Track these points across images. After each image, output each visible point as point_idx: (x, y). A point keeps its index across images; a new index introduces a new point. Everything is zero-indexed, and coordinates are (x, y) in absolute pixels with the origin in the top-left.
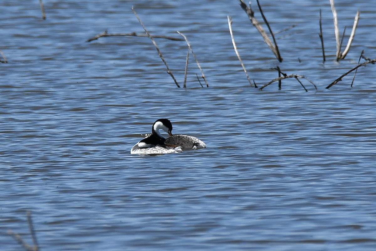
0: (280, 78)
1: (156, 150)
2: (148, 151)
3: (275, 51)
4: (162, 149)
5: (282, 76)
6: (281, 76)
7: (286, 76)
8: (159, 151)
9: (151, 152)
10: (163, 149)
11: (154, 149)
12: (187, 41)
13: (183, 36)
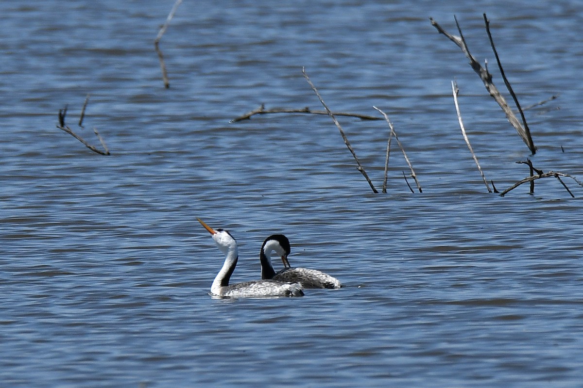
0: (533, 176)
1: (262, 287)
2: (251, 289)
3: (525, 136)
4: (272, 286)
5: (536, 174)
6: (534, 174)
7: (542, 175)
8: (267, 288)
9: (255, 291)
10: (275, 286)
11: (259, 286)
12: (388, 121)
13: (383, 113)
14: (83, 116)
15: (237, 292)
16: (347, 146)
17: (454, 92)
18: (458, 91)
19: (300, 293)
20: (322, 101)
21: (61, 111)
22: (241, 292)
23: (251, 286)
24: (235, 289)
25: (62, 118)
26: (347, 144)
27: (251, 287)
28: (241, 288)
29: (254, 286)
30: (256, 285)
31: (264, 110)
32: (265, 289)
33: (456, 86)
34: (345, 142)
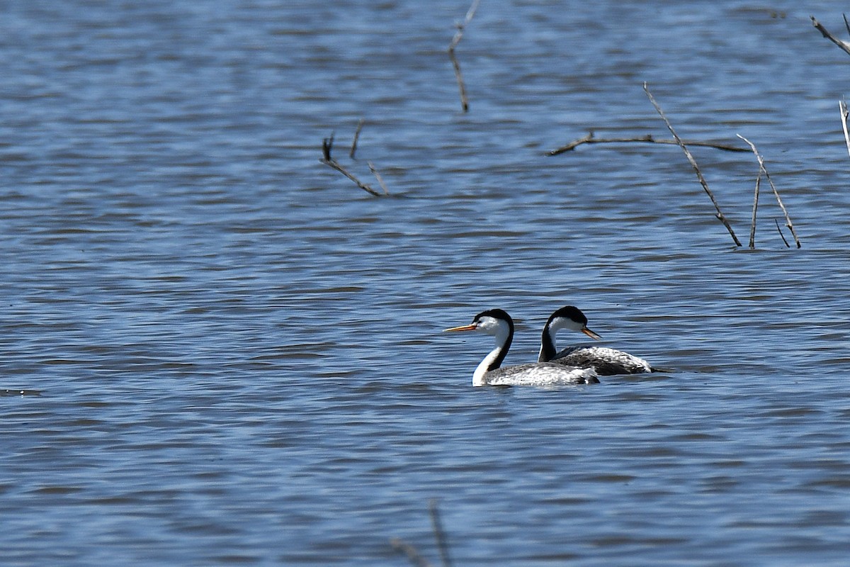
12: (756, 153)
13: (750, 143)
14: (355, 148)
15: (509, 379)
16: (702, 186)
17: (843, 115)
18: (848, 114)
19: (594, 381)
20: (670, 127)
21: (326, 140)
22: (514, 379)
23: (528, 371)
24: (505, 375)
25: (327, 149)
26: (703, 184)
27: (529, 373)
28: (515, 375)
29: (533, 371)
30: (535, 369)
31: (594, 139)
32: (550, 376)
33: (846, 108)
34: (700, 181)
